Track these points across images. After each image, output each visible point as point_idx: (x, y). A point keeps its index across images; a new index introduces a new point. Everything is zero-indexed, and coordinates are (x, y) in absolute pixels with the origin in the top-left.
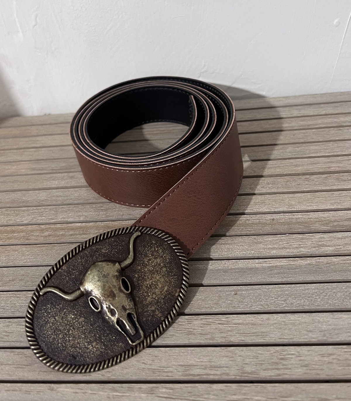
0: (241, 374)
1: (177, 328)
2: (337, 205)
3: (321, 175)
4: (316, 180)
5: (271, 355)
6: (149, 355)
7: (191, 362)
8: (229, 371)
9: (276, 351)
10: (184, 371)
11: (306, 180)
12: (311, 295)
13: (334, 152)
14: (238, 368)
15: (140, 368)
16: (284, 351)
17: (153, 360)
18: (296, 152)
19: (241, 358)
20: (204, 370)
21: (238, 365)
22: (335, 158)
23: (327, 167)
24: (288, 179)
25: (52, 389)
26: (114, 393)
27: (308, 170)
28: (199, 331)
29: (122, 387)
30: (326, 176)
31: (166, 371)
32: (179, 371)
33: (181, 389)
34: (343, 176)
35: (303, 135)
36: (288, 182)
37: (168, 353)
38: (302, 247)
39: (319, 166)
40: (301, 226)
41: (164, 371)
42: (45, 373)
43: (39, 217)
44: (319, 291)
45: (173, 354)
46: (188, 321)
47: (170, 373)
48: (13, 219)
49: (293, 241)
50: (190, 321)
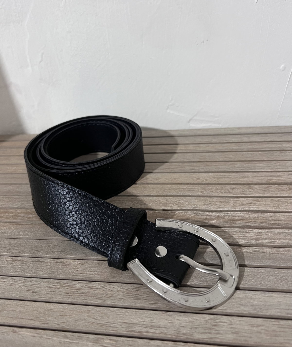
0: (177, 335)
1: (126, 293)
2: (275, 208)
3: (263, 185)
4: (259, 188)
5: (206, 321)
6: (100, 313)
7: (134, 321)
8: (167, 331)
9: (211, 318)
10: (127, 328)
11: (250, 189)
12: (246, 276)
13: (276, 169)
14: (175, 330)
15: (90, 322)
16: (217, 319)
17: (102, 317)
18: (243, 168)
19: (178, 321)
20: (145, 328)
21: (175, 327)
22: (277, 173)
23: (269, 180)
24: (235, 187)
25: (14, 332)
26: (66, 339)
27: (253, 181)
28: (144, 297)
29: (73, 336)
30: (267, 186)
31: (112, 326)
32: (123, 327)
33: (123, 341)
34: (282, 187)
35: (250, 155)
36: (234, 189)
37: (115, 312)
38: (241, 238)
39: (262, 178)
40: (243, 222)
41: (110, 326)
42: (11, 319)
43: (27, 203)
44: (253, 273)
45: (119, 313)
46: (136, 289)
47: (115, 328)
48: (7, 204)
49: (234, 233)
50: (138, 288)
